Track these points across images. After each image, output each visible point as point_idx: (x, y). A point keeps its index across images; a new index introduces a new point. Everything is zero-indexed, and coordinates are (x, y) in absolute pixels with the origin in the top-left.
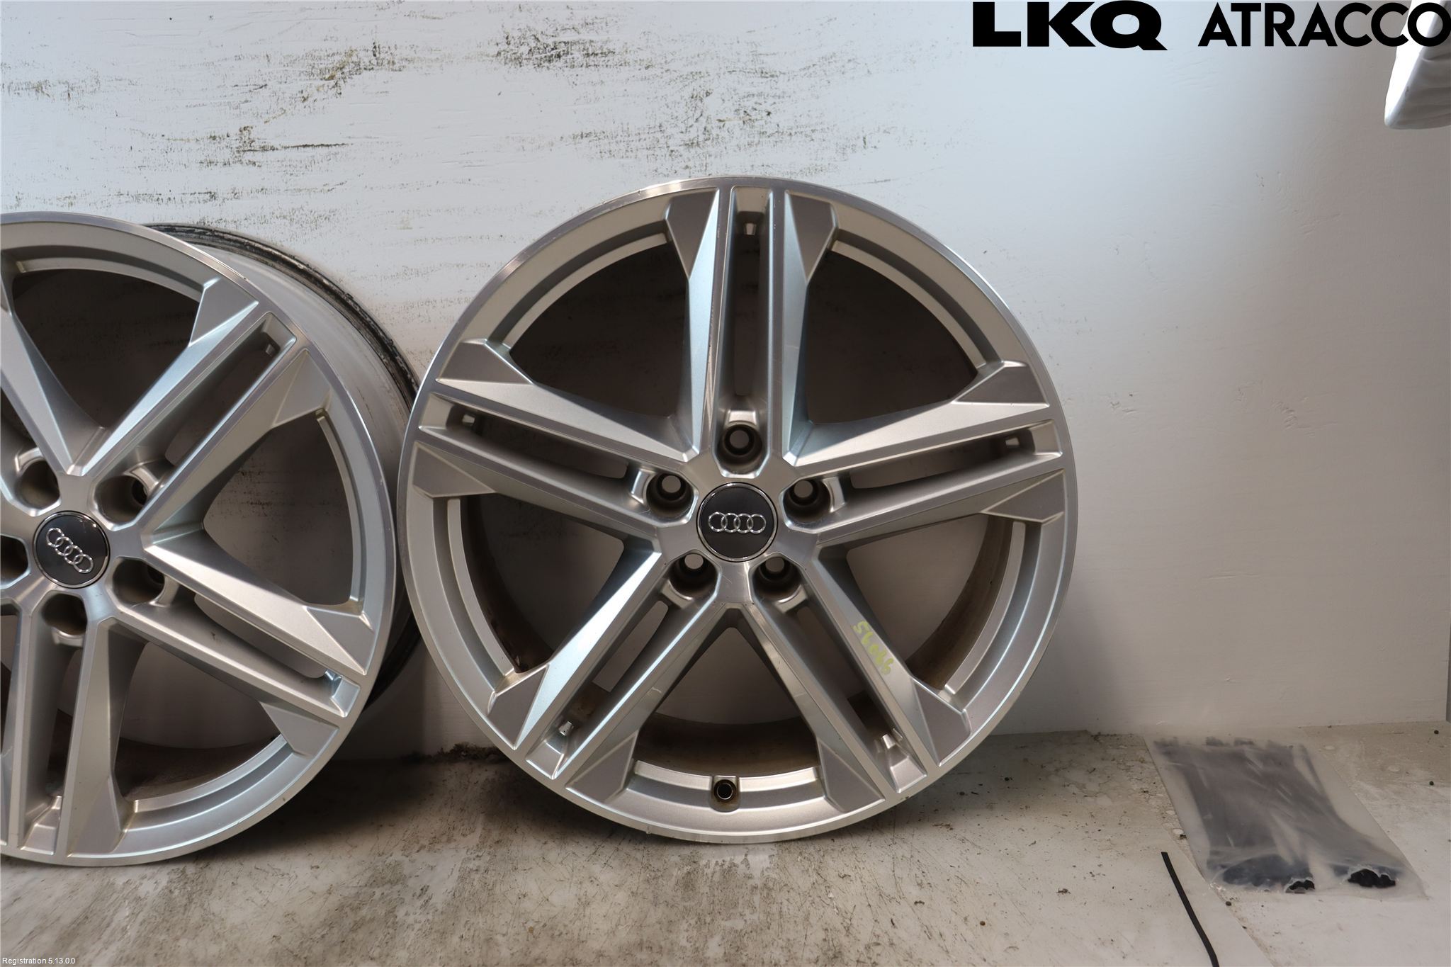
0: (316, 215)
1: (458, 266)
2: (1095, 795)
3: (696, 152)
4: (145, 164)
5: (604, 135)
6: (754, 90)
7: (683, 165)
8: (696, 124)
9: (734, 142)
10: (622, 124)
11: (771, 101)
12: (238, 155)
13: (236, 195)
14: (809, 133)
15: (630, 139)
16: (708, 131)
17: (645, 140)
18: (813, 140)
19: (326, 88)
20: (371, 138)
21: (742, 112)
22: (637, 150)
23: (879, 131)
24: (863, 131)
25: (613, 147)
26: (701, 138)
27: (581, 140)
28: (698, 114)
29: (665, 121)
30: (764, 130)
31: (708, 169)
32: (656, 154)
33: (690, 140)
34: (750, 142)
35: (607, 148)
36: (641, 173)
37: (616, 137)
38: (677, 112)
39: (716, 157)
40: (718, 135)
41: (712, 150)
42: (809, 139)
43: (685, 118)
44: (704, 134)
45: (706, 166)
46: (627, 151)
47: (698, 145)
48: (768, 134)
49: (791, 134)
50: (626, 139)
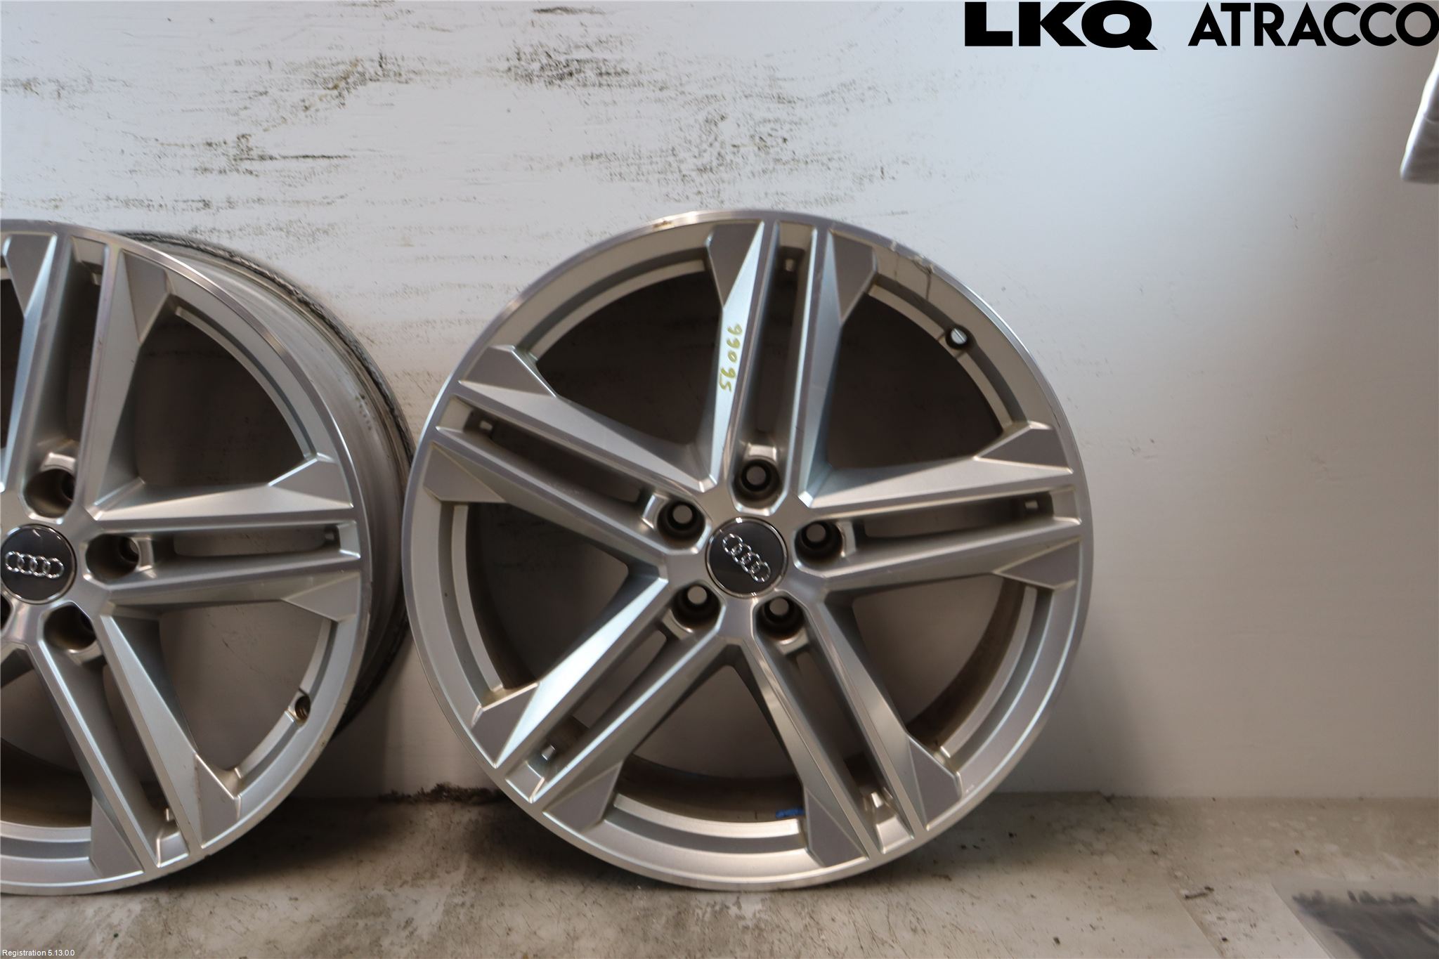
0: (314, 229)
1: (459, 286)
2: (1102, 853)
3: (709, 178)
4: (136, 169)
5: (615, 157)
6: (770, 116)
7: (695, 190)
8: (709, 149)
9: (748, 169)
10: (634, 146)
11: (787, 127)
12: (233, 162)
13: (231, 204)
14: (825, 161)
16: (722, 156)
17: (657, 163)
18: (829, 169)
19: (329, 97)
20: (374, 151)
21: (757, 138)
22: (649, 174)
23: (897, 161)
24: (881, 162)
25: (624, 169)
26: (714, 164)
27: (591, 162)
28: (711, 139)
29: (678, 145)
30: (780, 157)
31: (721, 195)
32: (667, 178)
33: (703, 165)
34: (764, 169)
35: (618, 170)
36: (651, 197)
37: (627, 159)
38: (690, 135)
39: (729, 183)
40: (732, 161)
41: (725, 176)
42: (826, 167)
43: (698, 141)
44: (718, 159)
45: (719, 192)
46: (638, 174)
47: (711, 170)
48: (783, 161)
49: (807, 162)
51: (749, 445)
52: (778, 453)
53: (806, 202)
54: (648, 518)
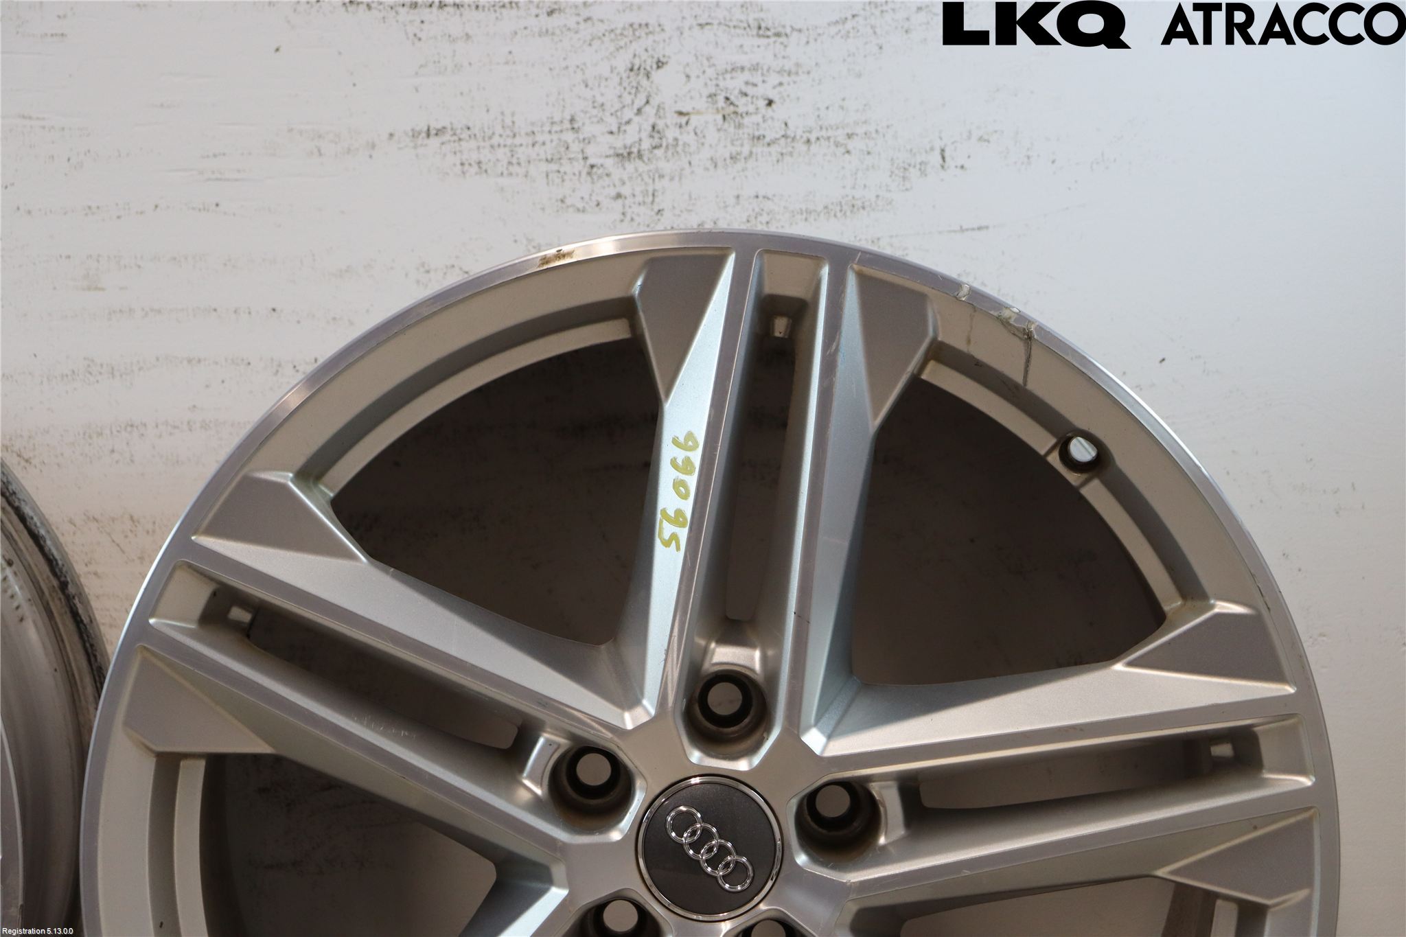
1: (190, 361)
3: (636, 170)
5: (469, 132)
6: (744, 60)
7: (613, 192)
8: (636, 119)
9: (706, 153)
10: (502, 113)
11: (774, 78)
14: (841, 139)
15: (517, 141)
16: (659, 132)
17: (544, 144)
18: (848, 152)
21: (721, 99)
22: (529, 162)
23: (969, 138)
24: (941, 138)
25: (486, 155)
26: (646, 145)
27: (426, 141)
28: (640, 101)
29: (582, 111)
30: (761, 132)
31: (657, 200)
32: (562, 170)
33: (625, 147)
34: (734, 154)
35: (474, 157)
36: (534, 204)
37: (490, 138)
38: (602, 95)
39: (672, 179)
40: (676, 139)
41: (666, 167)
42: (842, 150)
43: (617, 106)
44: (652, 137)
45: (653, 195)
46: (510, 163)
47: (640, 156)
48: (768, 139)
49: (808, 141)
50: (509, 141)
51: (713, 645)
52: (764, 659)
53: (809, 212)
54: (530, 777)
